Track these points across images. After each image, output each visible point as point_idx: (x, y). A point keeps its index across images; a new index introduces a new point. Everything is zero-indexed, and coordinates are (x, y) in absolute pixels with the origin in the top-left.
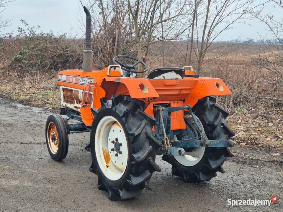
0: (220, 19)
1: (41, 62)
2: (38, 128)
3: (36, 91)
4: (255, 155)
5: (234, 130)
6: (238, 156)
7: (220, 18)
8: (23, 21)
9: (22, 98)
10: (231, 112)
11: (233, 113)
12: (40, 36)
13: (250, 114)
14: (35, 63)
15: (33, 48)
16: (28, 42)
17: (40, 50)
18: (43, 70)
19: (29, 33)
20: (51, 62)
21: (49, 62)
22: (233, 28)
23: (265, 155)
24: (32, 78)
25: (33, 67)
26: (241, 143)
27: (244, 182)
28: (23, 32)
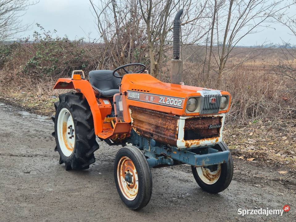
0: (243, 23)
1: (55, 68)
2: (36, 138)
3: (46, 99)
4: (260, 172)
5: (244, 144)
6: (241, 173)
7: (243, 21)
8: (38, 25)
9: (31, 105)
10: (244, 124)
11: (246, 125)
12: (56, 40)
13: (264, 126)
14: (50, 69)
15: (47, 53)
16: (43, 46)
17: (54, 55)
18: (57, 76)
19: (45, 38)
20: (66, 68)
21: (63, 68)
22: (256, 32)
23: (271, 173)
24: (45, 84)
25: (47, 73)
26: (249, 158)
27: (239, 203)
28: (39, 37)
